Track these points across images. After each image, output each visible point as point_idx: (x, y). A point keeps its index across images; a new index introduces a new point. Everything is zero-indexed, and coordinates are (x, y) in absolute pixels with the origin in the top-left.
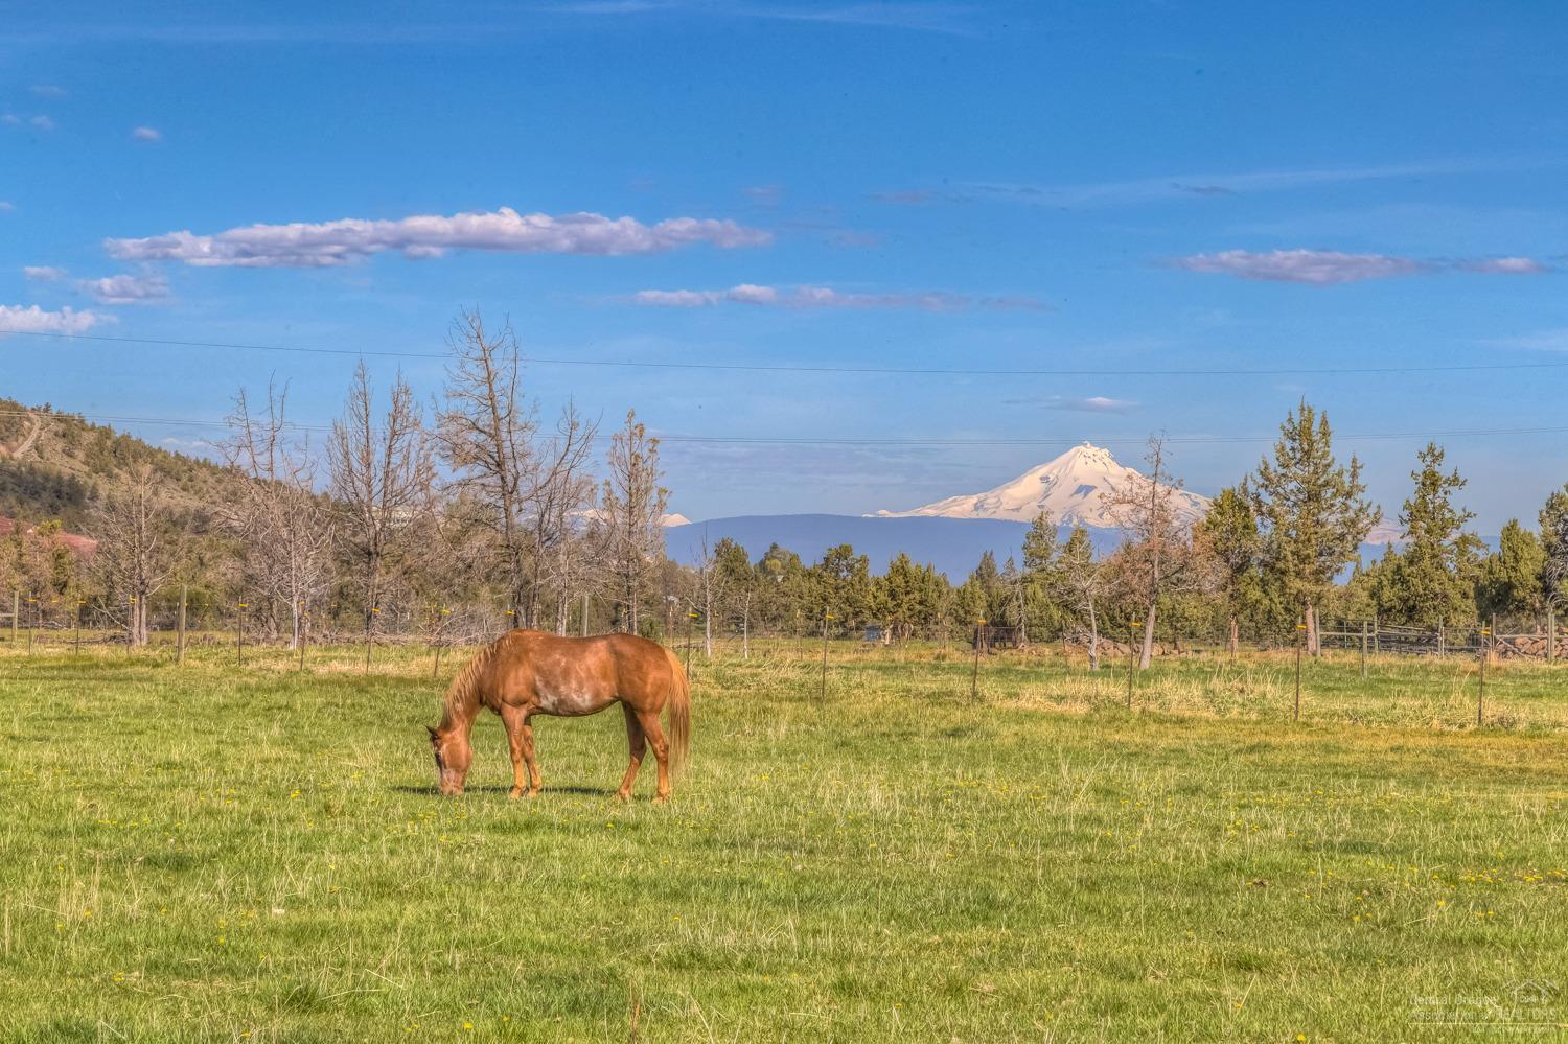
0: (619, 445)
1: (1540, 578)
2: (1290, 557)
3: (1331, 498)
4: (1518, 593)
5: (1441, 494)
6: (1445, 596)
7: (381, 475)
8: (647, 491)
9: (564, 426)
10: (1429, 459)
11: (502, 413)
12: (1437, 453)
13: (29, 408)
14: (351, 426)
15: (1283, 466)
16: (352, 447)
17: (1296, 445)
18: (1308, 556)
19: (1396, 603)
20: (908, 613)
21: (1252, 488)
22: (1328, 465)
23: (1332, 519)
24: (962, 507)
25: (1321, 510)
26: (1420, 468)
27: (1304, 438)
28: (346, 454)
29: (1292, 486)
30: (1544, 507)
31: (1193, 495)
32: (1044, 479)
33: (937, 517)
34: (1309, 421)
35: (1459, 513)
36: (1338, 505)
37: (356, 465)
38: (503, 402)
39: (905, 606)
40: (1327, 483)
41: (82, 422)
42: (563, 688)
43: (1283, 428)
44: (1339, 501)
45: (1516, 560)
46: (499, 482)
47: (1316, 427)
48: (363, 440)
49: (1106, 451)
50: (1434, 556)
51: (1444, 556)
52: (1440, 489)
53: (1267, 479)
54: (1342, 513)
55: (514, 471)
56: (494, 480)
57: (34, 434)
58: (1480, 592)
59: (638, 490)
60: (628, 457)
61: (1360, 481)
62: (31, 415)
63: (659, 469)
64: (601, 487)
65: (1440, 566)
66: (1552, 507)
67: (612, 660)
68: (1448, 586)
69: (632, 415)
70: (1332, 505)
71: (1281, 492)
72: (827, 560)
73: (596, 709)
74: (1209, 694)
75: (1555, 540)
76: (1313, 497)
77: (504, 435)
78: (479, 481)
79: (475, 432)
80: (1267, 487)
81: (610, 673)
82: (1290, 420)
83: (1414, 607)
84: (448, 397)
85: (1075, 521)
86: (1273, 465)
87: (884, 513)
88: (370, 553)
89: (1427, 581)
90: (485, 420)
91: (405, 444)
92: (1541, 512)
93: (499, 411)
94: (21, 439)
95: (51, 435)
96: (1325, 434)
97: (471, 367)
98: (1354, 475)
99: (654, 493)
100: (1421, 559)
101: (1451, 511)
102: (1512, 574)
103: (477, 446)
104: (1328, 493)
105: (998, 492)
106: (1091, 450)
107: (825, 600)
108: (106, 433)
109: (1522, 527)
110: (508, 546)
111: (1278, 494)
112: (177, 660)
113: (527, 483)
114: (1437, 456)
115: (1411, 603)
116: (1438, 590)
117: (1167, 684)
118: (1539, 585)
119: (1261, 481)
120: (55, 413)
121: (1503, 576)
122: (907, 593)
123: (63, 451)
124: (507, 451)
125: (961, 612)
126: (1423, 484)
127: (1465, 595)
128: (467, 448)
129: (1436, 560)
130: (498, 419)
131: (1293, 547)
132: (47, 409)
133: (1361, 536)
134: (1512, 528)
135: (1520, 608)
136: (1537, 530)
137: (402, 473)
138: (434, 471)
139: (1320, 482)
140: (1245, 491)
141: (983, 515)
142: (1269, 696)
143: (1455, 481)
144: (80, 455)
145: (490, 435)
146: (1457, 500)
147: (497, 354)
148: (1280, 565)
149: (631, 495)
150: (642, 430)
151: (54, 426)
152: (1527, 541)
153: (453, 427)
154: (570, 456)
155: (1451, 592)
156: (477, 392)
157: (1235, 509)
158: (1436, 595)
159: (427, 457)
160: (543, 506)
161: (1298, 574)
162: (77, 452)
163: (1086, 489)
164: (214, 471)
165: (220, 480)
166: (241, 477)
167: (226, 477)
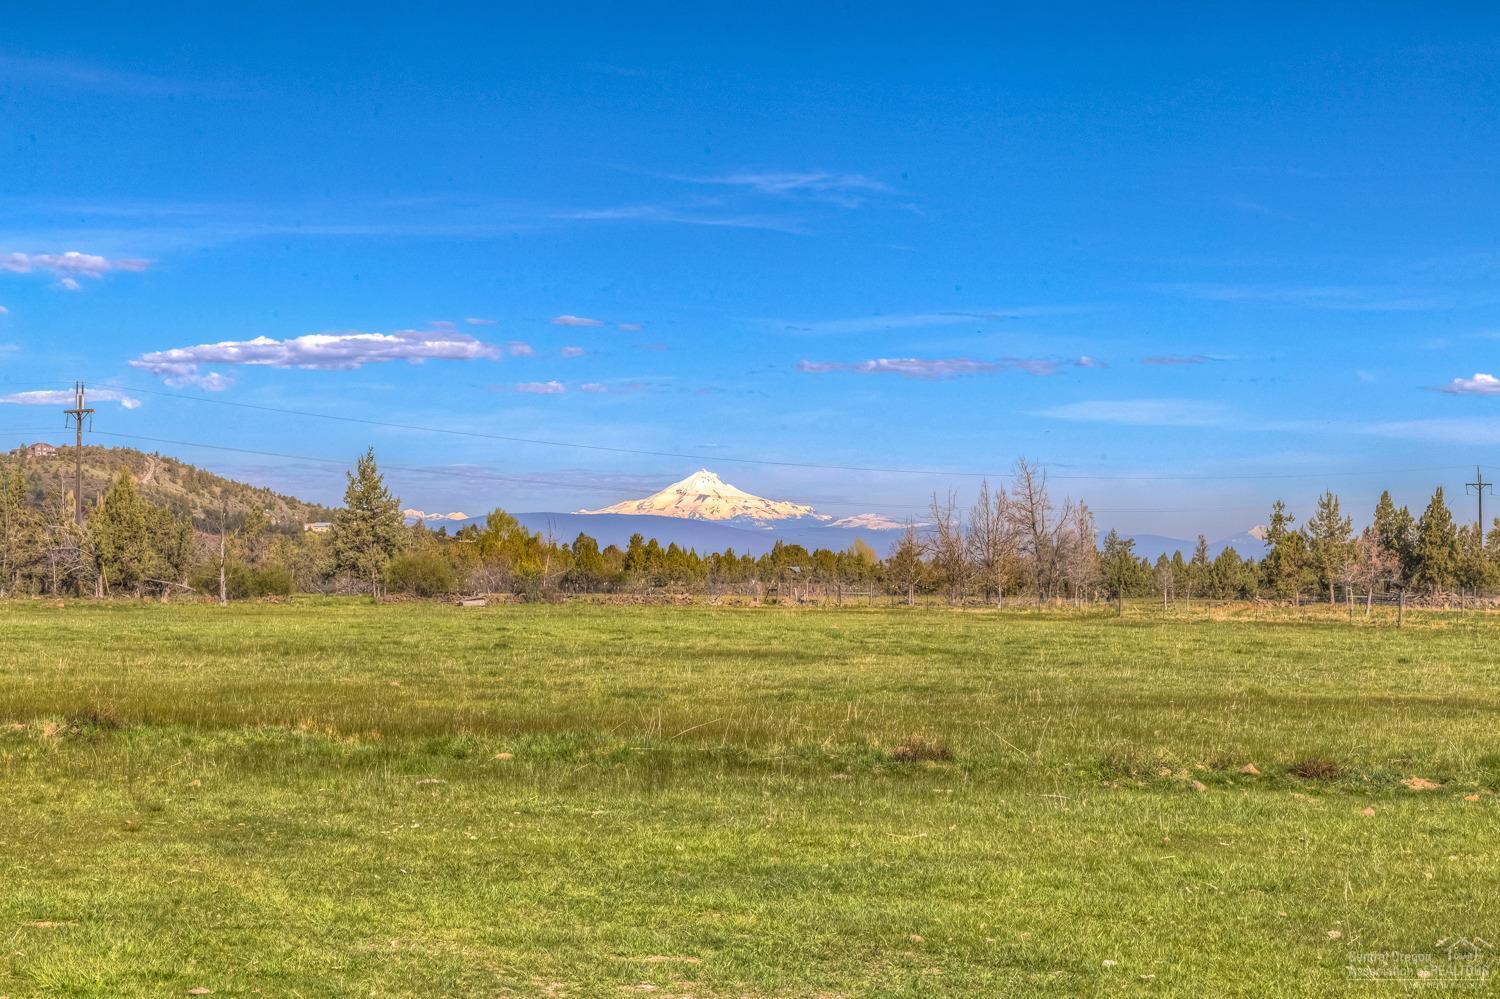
5: (1283, 525)
12: (1281, 505)
13: (146, 454)
24: (630, 508)
32: (679, 491)
33: (616, 514)
41: (177, 461)
49: (715, 475)
52: (1283, 523)
57: (152, 469)
62: (148, 458)
85: (697, 516)
87: (584, 511)
95: (162, 470)
105: (651, 498)
106: (707, 474)
108: (192, 468)
120: (161, 457)
123: (170, 480)
126: (1275, 520)
132: (156, 455)
141: (643, 513)
144: (180, 482)
145: (1029, 511)
151: (163, 465)
162: (178, 480)
163: (703, 497)
164: (255, 491)
165: (260, 497)
166: (271, 494)
167: (263, 495)
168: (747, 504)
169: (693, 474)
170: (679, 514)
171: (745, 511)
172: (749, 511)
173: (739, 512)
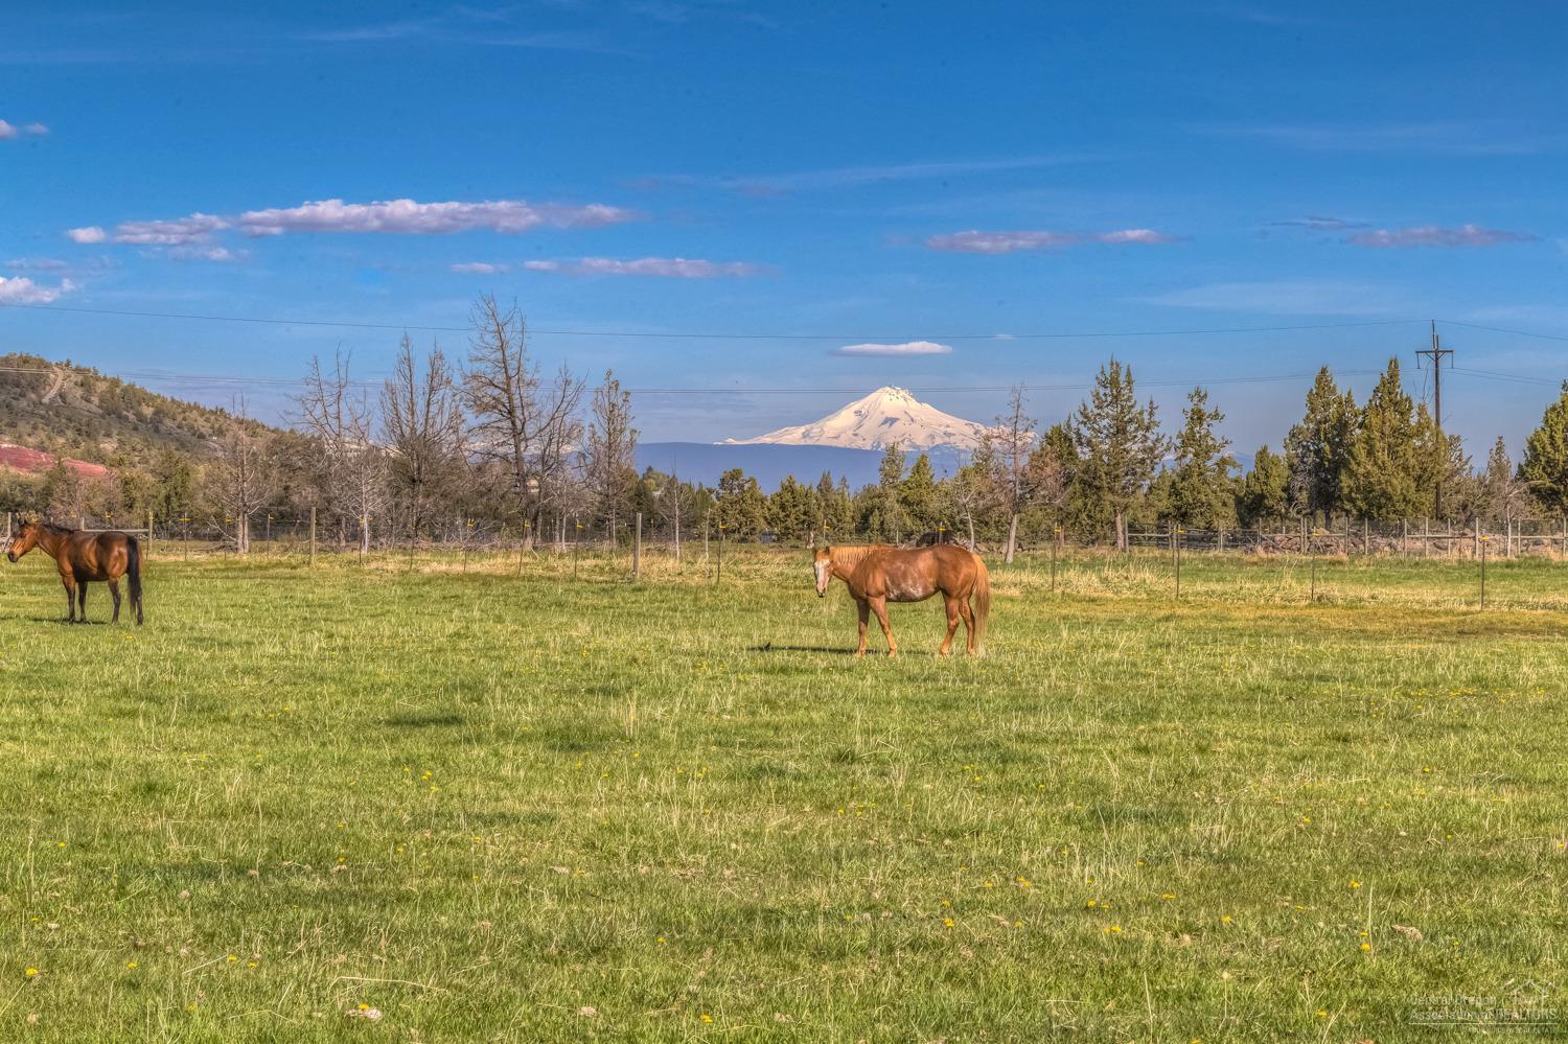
0: (600, 397)
1: (1285, 490)
2: (1104, 477)
3: (1134, 432)
4: (1269, 502)
5: (1205, 426)
6: (1210, 505)
7: (422, 420)
8: (621, 431)
9: (560, 381)
10: (1196, 399)
11: (512, 372)
12: (1202, 394)
13: (54, 363)
14: (398, 382)
15: (1098, 407)
16: (400, 400)
17: (1108, 391)
18: (1117, 476)
19: (1172, 510)
20: (796, 522)
21: (1074, 425)
22: (1132, 406)
23: (1135, 447)
24: (793, 436)
25: (1128, 440)
26: (1189, 406)
27: (1114, 385)
28: (395, 405)
29: (1105, 422)
30: (1287, 436)
31: (976, 425)
32: (858, 413)
33: (775, 444)
34: (1117, 373)
35: (1219, 441)
36: (1140, 436)
37: (403, 414)
38: (513, 364)
39: (793, 517)
40: (1131, 421)
41: (96, 372)
42: (903, 585)
43: (1097, 378)
44: (1140, 433)
45: (1267, 477)
46: (510, 425)
47: (1122, 378)
48: (409, 395)
50: (1201, 474)
51: (1208, 473)
52: (1205, 423)
53: (1086, 417)
54: (1142, 442)
55: (521, 417)
56: (506, 424)
57: (58, 384)
58: (1239, 501)
59: (614, 429)
60: (607, 405)
61: (1156, 418)
62: (56, 369)
63: (631, 414)
64: (587, 429)
65: (1205, 482)
66: (1293, 436)
67: (937, 564)
68: (1212, 497)
69: (609, 373)
70: (1135, 437)
71: (1097, 427)
72: (723, 480)
73: (925, 597)
74: (1104, 580)
75: (1296, 461)
76: (1121, 430)
77: (513, 389)
78: (495, 425)
79: (492, 387)
80: (1085, 423)
81: (933, 573)
82: (1102, 372)
83: (1186, 513)
84: (471, 361)
85: (883, 446)
86: (1091, 407)
87: (731, 441)
88: (414, 481)
89: (1195, 493)
90: (500, 378)
91: (440, 398)
92: (1285, 440)
93: (510, 371)
94: (48, 388)
95: (72, 384)
96: (1129, 383)
97: (488, 338)
98: (1151, 414)
99: (627, 433)
100: (1191, 476)
101: (1212, 439)
102: (1264, 488)
103: (494, 398)
104: (1131, 428)
105: (821, 423)
106: (895, 391)
107: (724, 512)
108: (115, 383)
109: (1271, 452)
110: (518, 475)
111: (1094, 429)
112: (309, 563)
113: (532, 425)
114: (1201, 397)
115: (1183, 510)
116: (1204, 500)
117: (1072, 573)
118: (1284, 495)
119: (1081, 419)
120: (74, 367)
121: (1257, 489)
122: (794, 506)
123: (82, 398)
124: (517, 402)
125: (834, 520)
126: (1192, 418)
127: (1225, 504)
128: (486, 400)
129: (1202, 477)
130: (509, 378)
131: (1106, 469)
132: (68, 365)
133: (1157, 460)
134: (1263, 452)
135: (1269, 514)
136: (1282, 453)
137: (438, 420)
138: (463, 417)
139: (1125, 419)
140: (1069, 427)
141: (810, 442)
142: (1148, 582)
143: (1216, 416)
144: (96, 400)
145: (503, 390)
146: (1217, 431)
147: (508, 328)
148: (1097, 483)
149: (610, 435)
150: (617, 385)
151: (74, 377)
152: (1275, 462)
153: (475, 384)
154: (564, 405)
155: (1214, 502)
156: (493, 357)
157: (1061, 442)
158: (1203, 504)
159: (457, 407)
160: (545, 443)
161: (1111, 489)
162: (93, 399)
163: (891, 421)
164: (202, 413)
165: (207, 420)
166: (225, 417)
167: (213, 418)
168: (949, 430)
169: (874, 391)
170: (859, 444)
171: (947, 439)
172: (952, 439)
173: (938, 441)
